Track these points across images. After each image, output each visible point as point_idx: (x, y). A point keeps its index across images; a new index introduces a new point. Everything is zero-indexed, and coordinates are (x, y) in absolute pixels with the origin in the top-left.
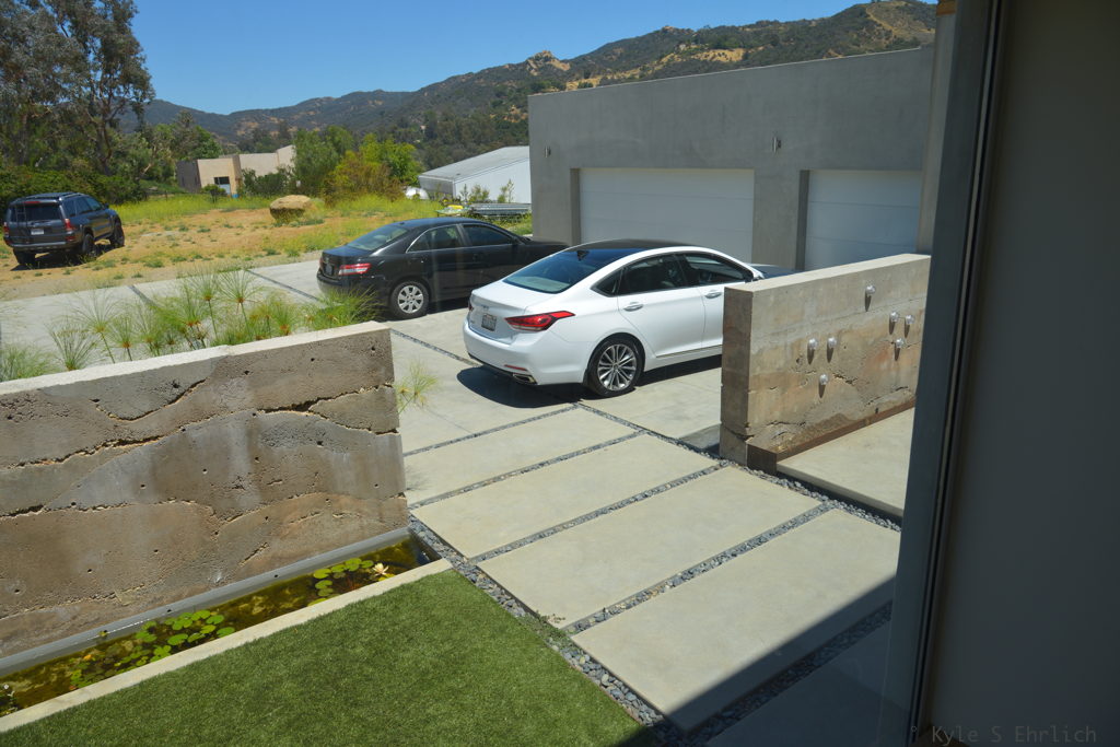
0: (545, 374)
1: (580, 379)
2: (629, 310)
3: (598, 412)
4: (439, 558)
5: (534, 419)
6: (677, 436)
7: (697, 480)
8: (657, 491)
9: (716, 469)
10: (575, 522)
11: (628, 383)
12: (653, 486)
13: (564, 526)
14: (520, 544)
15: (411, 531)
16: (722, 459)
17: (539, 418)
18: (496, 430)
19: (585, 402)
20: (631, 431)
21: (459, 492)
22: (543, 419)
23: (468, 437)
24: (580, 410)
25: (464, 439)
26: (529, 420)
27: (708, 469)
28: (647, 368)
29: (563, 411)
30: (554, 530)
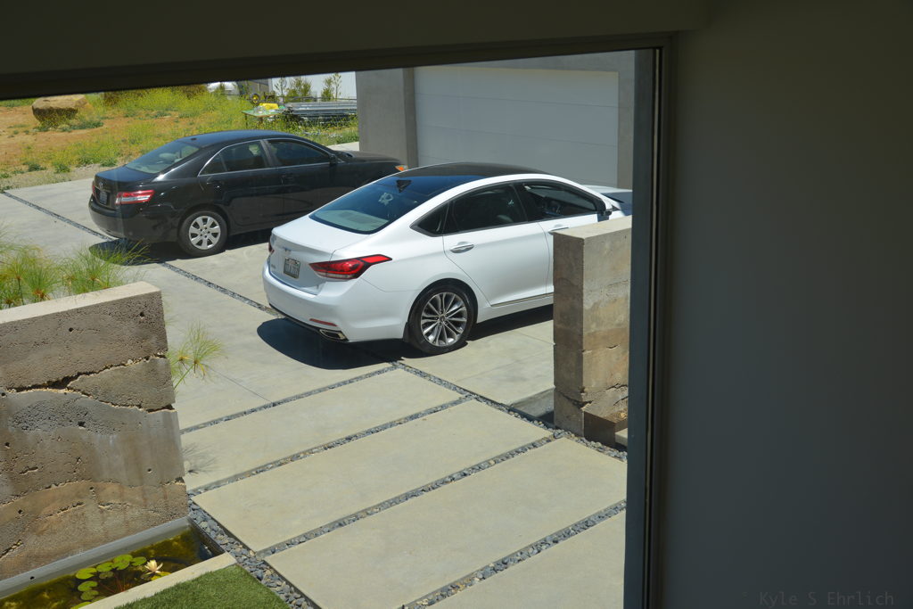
0: (358, 330)
1: (400, 334)
2: (457, 251)
3: (421, 373)
4: (222, 552)
5: (345, 383)
6: (508, 402)
7: (526, 453)
8: (479, 468)
9: (549, 441)
10: (381, 506)
11: (457, 337)
12: (474, 463)
13: (367, 512)
14: (315, 534)
15: (191, 521)
16: (557, 428)
17: (350, 381)
18: (299, 397)
19: (407, 361)
20: (456, 396)
21: (249, 474)
22: (356, 383)
23: (265, 407)
24: (400, 371)
25: (260, 409)
26: (339, 385)
27: (539, 441)
28: (479, 320)
29: (379, 372)
30: (356, 517)
